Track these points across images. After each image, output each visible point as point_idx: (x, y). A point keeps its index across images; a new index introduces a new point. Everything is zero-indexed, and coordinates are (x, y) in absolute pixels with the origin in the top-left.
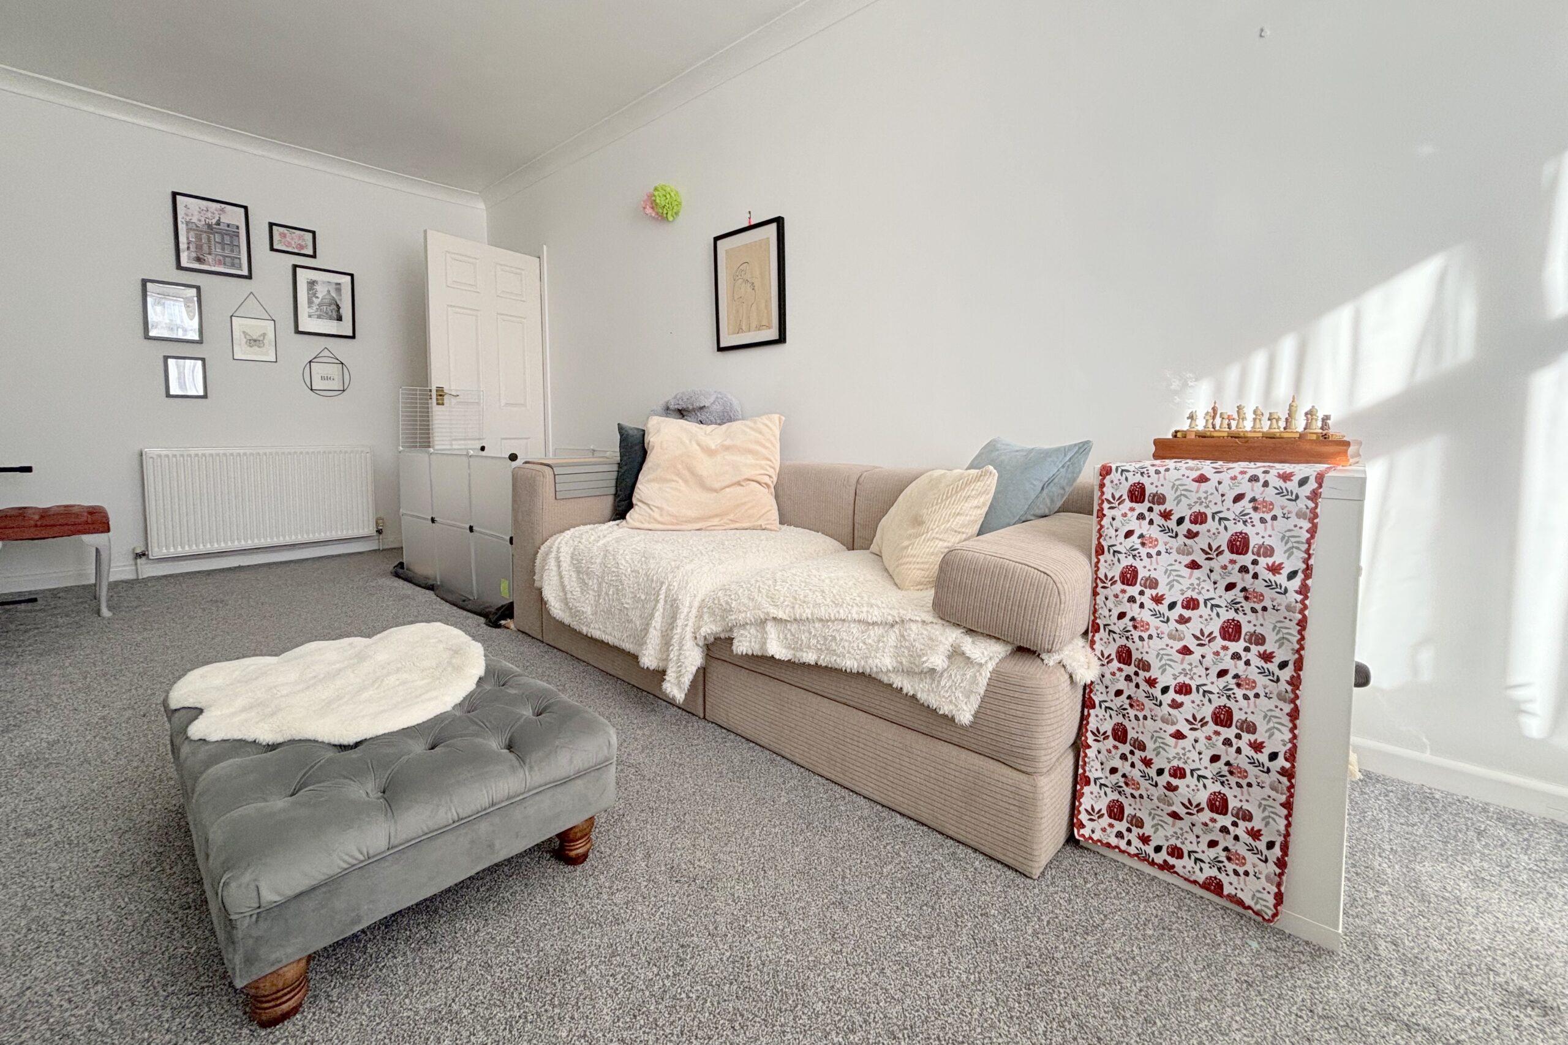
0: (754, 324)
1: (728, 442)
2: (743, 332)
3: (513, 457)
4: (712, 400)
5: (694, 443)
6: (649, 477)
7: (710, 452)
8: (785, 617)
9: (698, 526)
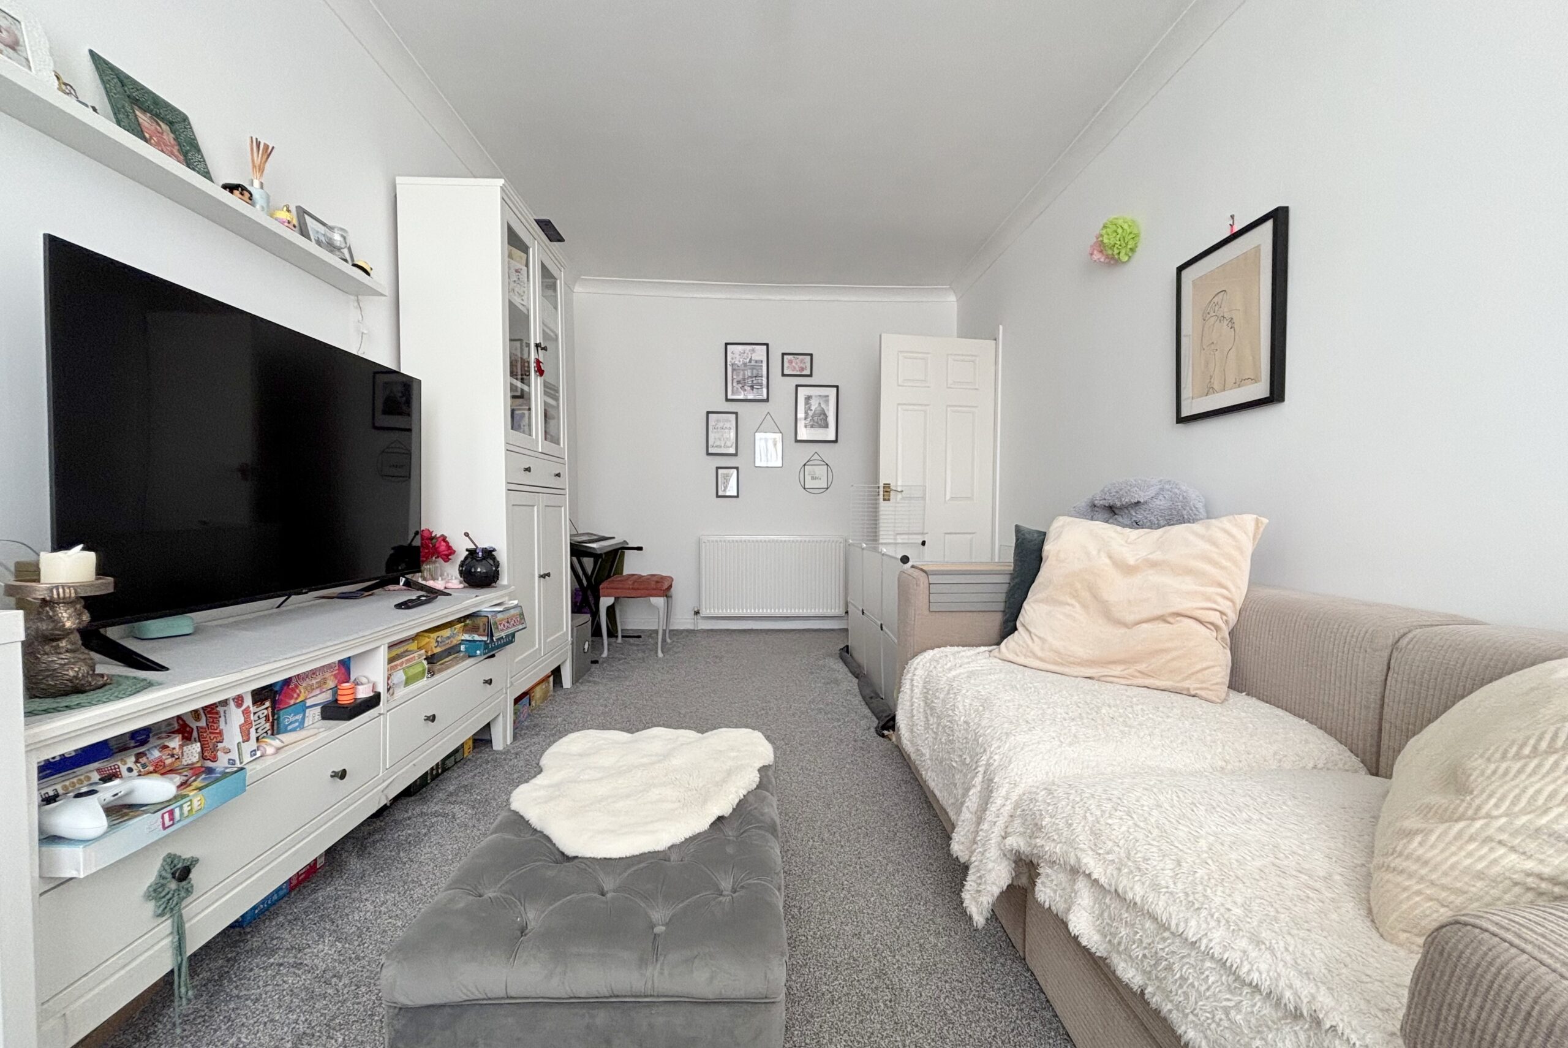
0: (1231, 380)
1: (1157, 556)
2: (1215, 391)
3: (905, 559)
4: (1152, 492)
5: (1103, 555)
6: (1037, 596)
7: (1128, 570)
8: (1103, 880)
9: (1090, 672)
